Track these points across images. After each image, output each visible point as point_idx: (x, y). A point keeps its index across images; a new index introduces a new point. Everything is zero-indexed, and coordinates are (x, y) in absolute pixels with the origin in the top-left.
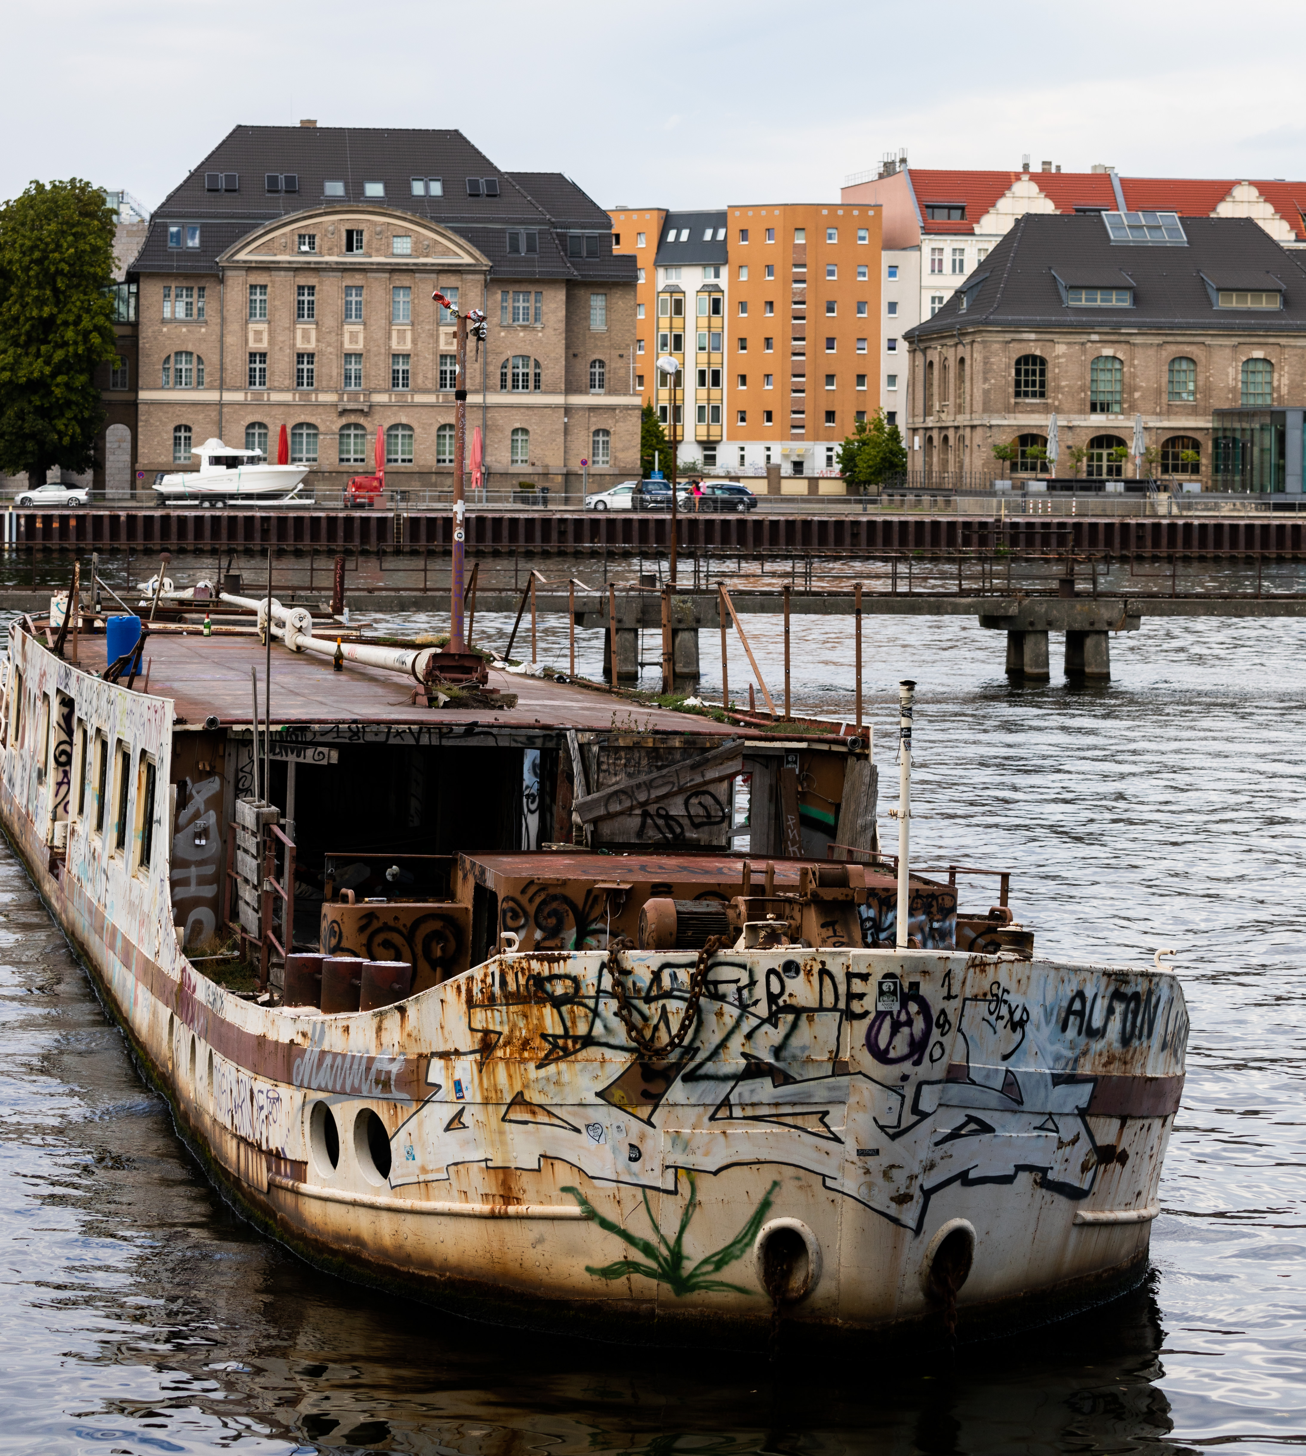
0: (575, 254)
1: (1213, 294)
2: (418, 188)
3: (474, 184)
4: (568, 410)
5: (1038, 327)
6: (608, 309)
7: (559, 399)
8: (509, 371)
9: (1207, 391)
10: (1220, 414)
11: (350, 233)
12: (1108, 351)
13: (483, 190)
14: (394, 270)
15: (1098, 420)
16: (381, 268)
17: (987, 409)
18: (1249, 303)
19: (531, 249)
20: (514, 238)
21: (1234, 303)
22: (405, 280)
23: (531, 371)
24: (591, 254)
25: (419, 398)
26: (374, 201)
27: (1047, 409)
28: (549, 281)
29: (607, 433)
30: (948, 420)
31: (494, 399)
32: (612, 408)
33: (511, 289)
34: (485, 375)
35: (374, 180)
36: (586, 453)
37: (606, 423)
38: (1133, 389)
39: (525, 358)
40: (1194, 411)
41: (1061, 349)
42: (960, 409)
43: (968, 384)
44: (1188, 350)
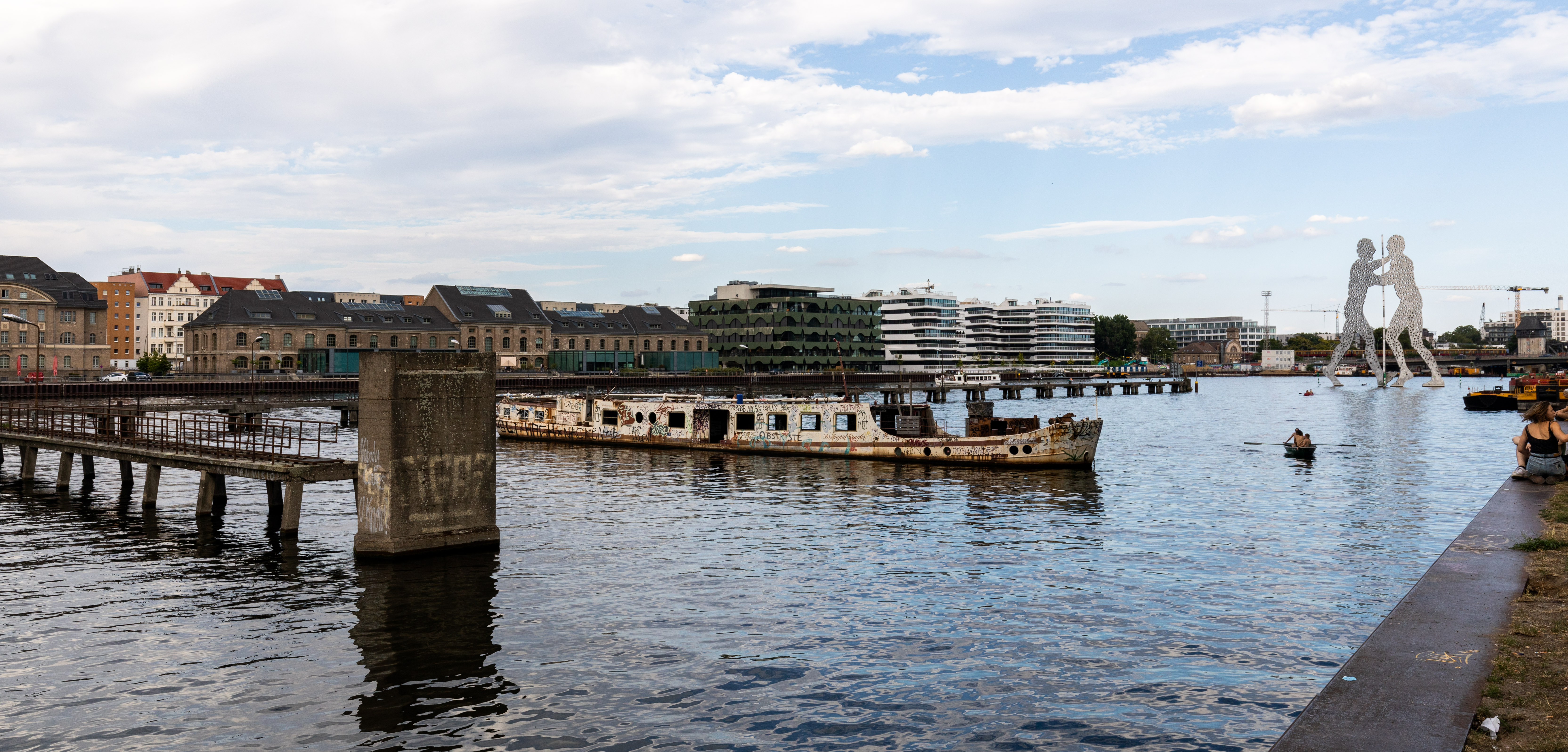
0: (85, 299)
1: (295, 315)
2: (27, 276)
3: (48, 276)
4: (85, 350)
5: (244, 324)
6: (96, 317)
7: (82, 346)
8: (63, 337)
9: (296, 343)
10: (300, 350)
11: (3, 291)
12: (265, 332)
13: (51, 277)
14: (21, 304)
15: (262, 352)
16: (16, 303)
17: (228, 349)
18: (306, 318)
19: (71, 297)
20: (65, 294)
21: (301, 317)
22: (25, 307)
23: (71, 337)
24: (91, 299)
25: (30, 346)
26: (10, 280)
27: (246, 349)
28: (79, 308)
29: (98, 357)
30: (208, 352)
31: (58, 346)
32: (100, 349)
33: (64, 310)
34: (55, 339)
35: (10, 273)
36: (91, 364)
37: (99, 354)
38: (273, 343)
39: (69, 333)
40: (291, 349)
41: (251, 331)
42: (214, 349)
43: (218, 341)
44: (289, 331)
